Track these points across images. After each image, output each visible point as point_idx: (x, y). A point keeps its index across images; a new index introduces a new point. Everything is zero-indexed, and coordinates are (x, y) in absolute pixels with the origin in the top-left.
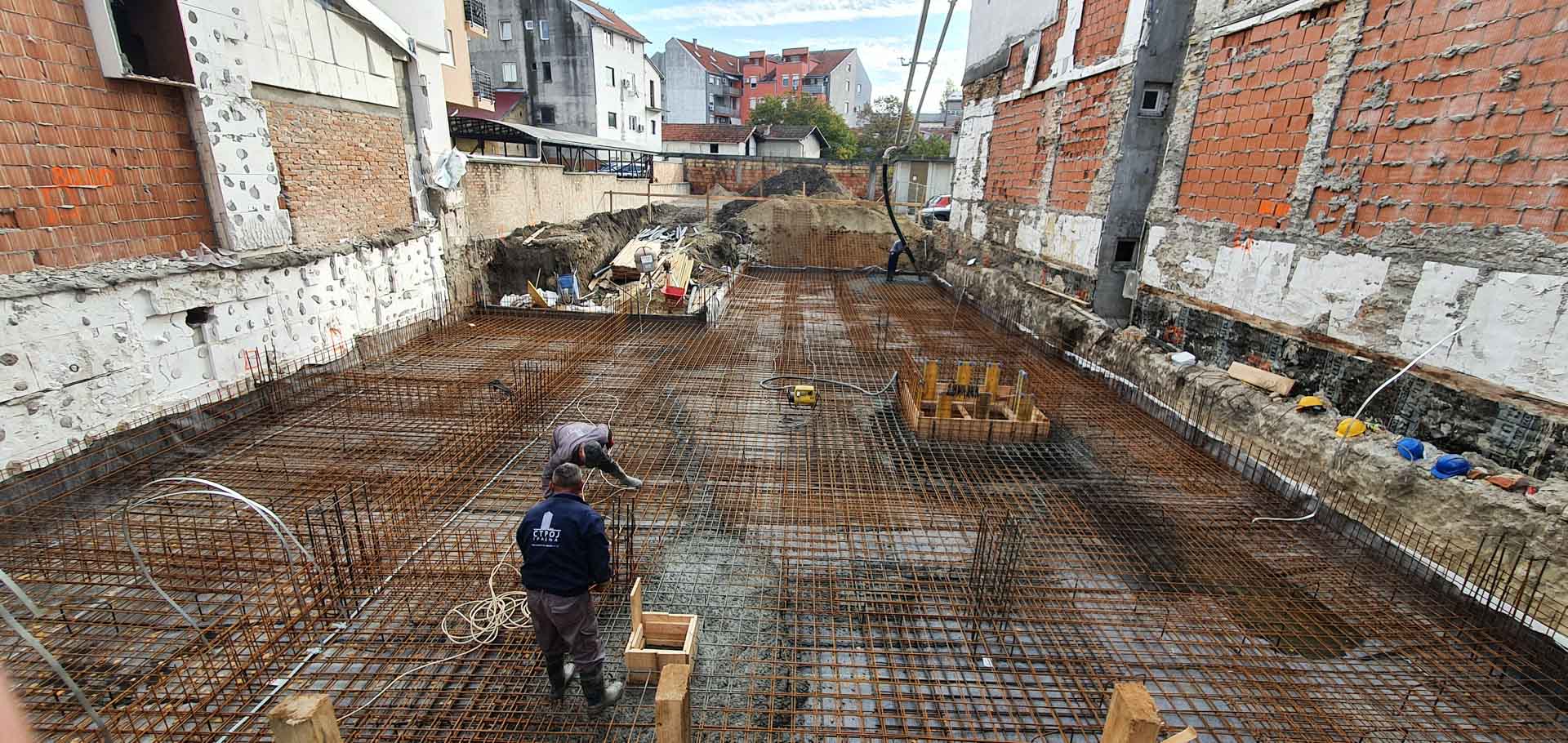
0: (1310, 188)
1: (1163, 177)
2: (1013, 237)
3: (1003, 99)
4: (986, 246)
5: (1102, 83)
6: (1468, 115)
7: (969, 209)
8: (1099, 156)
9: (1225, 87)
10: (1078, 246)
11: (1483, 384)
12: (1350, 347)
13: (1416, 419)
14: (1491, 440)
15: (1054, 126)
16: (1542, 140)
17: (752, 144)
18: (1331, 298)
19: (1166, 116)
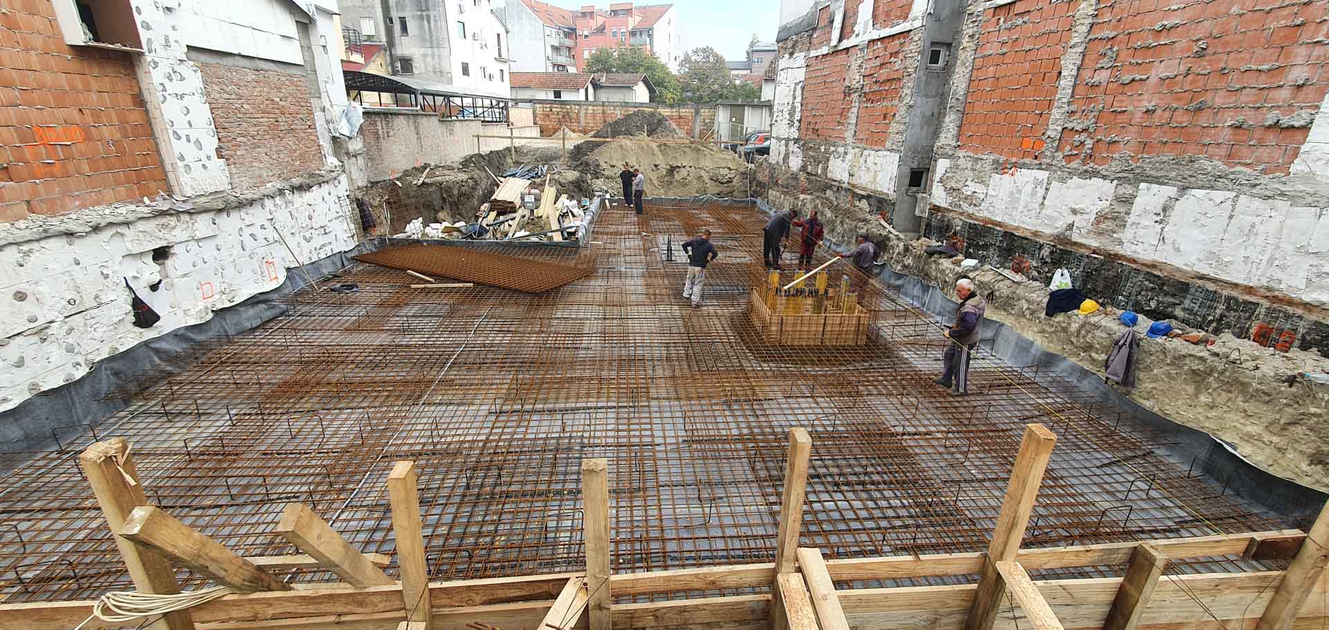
0: (1060, 129)
1: (947, 119)
2: (825, 169)
3: (813, 53)
4: (802, 176)
5: (897, 42)
6: (1171, 75)
7: (787, 146)
8: (896, 102)
9: (993, 49)
10: (880, 175)
11: (1179, 270)
12: (1088, 247)
13: (1133, 298)
14: (1184, 310)
15: (857, 77)
16: (1222, 93)
17: (591, 90)
18: (1074, 212)
19: (948, 69)
